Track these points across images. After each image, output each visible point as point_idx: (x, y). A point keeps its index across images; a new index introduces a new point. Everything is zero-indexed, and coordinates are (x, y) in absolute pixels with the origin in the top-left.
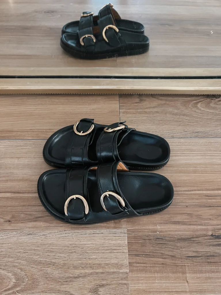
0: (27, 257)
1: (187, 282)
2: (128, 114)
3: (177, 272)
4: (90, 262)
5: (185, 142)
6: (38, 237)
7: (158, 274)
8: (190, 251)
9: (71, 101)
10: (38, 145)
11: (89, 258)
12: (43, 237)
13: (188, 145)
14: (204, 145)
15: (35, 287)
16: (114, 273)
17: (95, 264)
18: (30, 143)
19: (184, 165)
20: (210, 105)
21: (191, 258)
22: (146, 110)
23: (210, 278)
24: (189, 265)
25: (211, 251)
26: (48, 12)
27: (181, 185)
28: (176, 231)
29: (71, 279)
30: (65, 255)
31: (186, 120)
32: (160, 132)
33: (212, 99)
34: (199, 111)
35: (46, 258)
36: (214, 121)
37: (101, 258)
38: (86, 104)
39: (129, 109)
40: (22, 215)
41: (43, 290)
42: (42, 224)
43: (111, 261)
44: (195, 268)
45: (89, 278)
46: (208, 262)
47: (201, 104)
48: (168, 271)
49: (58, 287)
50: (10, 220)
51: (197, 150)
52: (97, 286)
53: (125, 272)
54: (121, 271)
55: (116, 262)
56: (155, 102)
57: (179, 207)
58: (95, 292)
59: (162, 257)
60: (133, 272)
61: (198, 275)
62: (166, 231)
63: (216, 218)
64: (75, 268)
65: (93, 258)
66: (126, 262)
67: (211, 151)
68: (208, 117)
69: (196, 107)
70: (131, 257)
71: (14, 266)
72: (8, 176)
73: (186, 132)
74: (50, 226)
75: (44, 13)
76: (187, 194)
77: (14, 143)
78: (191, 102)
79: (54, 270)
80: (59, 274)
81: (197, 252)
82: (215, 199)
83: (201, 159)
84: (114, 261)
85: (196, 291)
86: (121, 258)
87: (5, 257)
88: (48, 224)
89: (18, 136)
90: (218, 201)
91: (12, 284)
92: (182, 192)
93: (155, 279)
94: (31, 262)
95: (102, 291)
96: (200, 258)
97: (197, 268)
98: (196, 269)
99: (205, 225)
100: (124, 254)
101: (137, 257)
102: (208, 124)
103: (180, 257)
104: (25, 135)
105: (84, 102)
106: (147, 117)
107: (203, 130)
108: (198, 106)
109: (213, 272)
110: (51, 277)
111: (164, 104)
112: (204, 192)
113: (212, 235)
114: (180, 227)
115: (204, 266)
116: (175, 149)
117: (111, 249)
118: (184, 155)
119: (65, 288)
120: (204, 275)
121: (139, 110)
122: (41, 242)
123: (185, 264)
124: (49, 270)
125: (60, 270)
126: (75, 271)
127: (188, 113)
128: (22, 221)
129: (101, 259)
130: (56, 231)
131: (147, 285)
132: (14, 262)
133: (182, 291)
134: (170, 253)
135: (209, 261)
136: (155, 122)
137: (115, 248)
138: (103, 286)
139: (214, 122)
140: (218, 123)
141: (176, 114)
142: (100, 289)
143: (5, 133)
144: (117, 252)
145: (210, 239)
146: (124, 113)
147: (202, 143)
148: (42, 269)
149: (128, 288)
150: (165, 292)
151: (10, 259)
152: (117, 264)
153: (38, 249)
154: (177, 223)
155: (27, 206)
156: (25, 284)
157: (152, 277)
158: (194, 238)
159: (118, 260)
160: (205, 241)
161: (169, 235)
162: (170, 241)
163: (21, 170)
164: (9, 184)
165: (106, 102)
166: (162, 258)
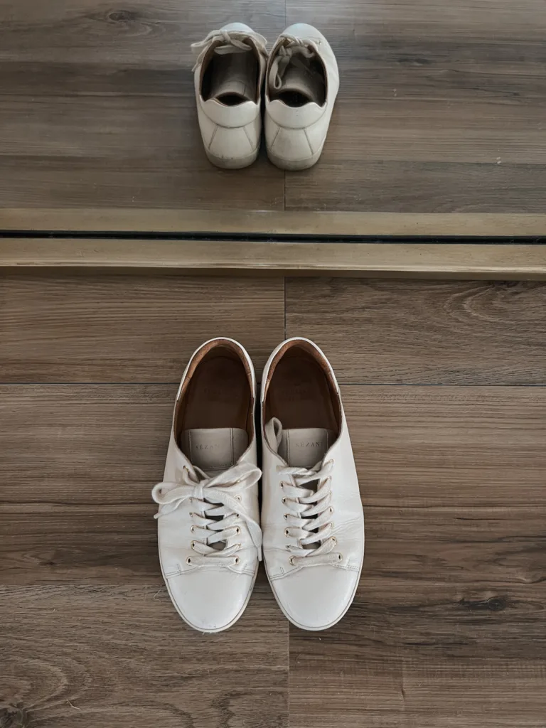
0: (89, 635)
1: (403, 692)
2: (302, 324)
3: (384, 673)
4: (213, 649)
5: (426, 396)
6: (111, 598)
7: (346, 675)
8: (414, 633)
9: (177, 290)
10: (104, 397)
11: (212, 642)
12: (121, 597)
13: (432, 402)
14: (468, 403)
15: (106, 695)
16: (259, 671)
17: (223, 653)
18: (87, 391)
19: (419, 448)
20: (492, 304)
21: (414, 647)
22: (345, 315)
23: (450, 687)
24: (410, 659)
25: (456, 633)
26: (121, 18)
27: (409, 494)
28: (390, 591)
29: (176, 681)
30: (164, 635)
31: (435, 340)
32: (372, 370)
33: (499, 290)
34: (466, 320)
35: (127, 640)
36: (496, 344)
37: (236, 642)
38: (211, 299)
39: (309, 312)
40: (77, 551)
41: (123, 700)
42: (117, 571)
43: (255, 648)
44: (421, 666)
45: (210, 680)
46: (449, 656)
47: (472, 300)
48: (368, 670)
49: (151, 696)
50: (53, 561)
51: (450, 415)
52: (226, 695)
53: (282, 669)
54: (274, 668)
55: (265, 650)
56: (368, 295)
57: (400, 541)
58: (221, 706)
59: (357, 643)
60: (297, 670)
61: (426, 681)
62: (369, 592)
63: (474, 567)
64: (185, 659)
65: (220, 642)
66: (286, 651)
67: (482, 417)
68: (484, 335)
69: (460, 308)
70: (295, 642)
71: (65, 654)
72: (42, 468)
73: (431, 370)
74: (134, 576)
75: (110, 20)
76: (418, 514)
77: (54, 390)
78: (449, 295)
79: (143, 662)
80: (152, 670)
81: (428, 634)
82: (478, 526)
83: (457, 435)
84: (260, 649)
85: (419, 710)
86: (274, 643)
87: (46, 636)
88: (130, 572)
89: (62, 375)
90: (483, 530)
91: (61, 688)
92: (410, 509)
93: (338, 684)
94: (97, 647)
95: (234, 706)
96: (432, 647)
97: (425, 666)
98: (423, 668)
99: (450, 581)
100: (280, 635)
101: (307, 642)
102: (483, 351)
103: (392, 643)
104: (76, 372)
105: (205, 293)
106: (347, 331)
107: (468, 367)
108: (465, 306)
109: (456, 675)
110: (137, 676)
111: (387, 299)
112: (457, 510)
113: (462, 602)
114: (398, 583)
115: (439, 663)
116: (401, 410)
117: (256, 624)
118: (420, 424)
119: (164, 697)
120: (438, 680)
121: (329, 316)
122: (117, 607)
123: (403, 658)
124: (133, 663)
125: (153, 663)
126: (184, 665)
127: (441, 323)
128: (77, 564)
129: (237, 645)
130: (146, 586)
131: (323, 696)
132: (63, 646)
133: (392, 711)
134: (374, 636)
135: (449, 652)
136: (362, 345)
137: (264, 622)
138: (237, 695)
139: (496, 347)
140: (505, 350)
141: (412, 326)
142: (232, 702)
143: (32, 368)
144: (268, 632)
145: (459, 609)
146: (294, 321)
147: (465, 396)
148: (120, 660)
149: (285, 702)
150: (358, 710)
151: (57, 641)
152: (265, 655)
153: (111, 620)
154: (394, 575)
155: (87, 532)
156: (86, 688)
157: (334, 681)
158: (424, 606)
159: (268, 646)
160: (447, 613)
161: (375, 598)
162: (374, 611)
163: (71, 453)
164: (46, 485)
165: (256, 294)
166: (356, 645)
